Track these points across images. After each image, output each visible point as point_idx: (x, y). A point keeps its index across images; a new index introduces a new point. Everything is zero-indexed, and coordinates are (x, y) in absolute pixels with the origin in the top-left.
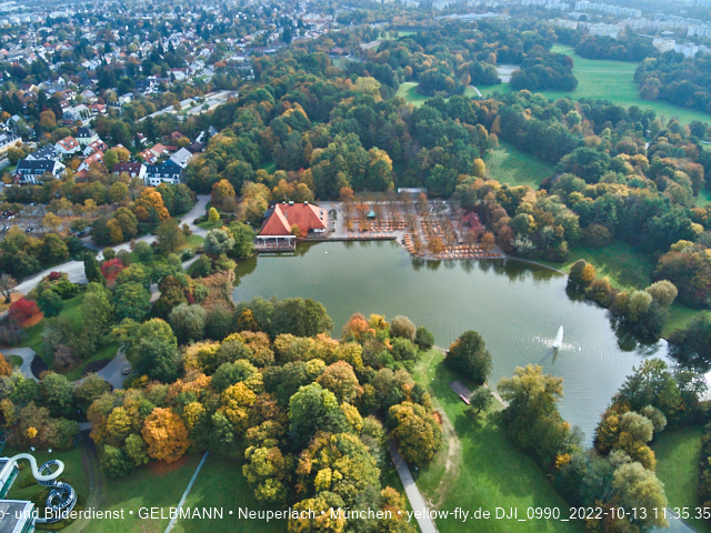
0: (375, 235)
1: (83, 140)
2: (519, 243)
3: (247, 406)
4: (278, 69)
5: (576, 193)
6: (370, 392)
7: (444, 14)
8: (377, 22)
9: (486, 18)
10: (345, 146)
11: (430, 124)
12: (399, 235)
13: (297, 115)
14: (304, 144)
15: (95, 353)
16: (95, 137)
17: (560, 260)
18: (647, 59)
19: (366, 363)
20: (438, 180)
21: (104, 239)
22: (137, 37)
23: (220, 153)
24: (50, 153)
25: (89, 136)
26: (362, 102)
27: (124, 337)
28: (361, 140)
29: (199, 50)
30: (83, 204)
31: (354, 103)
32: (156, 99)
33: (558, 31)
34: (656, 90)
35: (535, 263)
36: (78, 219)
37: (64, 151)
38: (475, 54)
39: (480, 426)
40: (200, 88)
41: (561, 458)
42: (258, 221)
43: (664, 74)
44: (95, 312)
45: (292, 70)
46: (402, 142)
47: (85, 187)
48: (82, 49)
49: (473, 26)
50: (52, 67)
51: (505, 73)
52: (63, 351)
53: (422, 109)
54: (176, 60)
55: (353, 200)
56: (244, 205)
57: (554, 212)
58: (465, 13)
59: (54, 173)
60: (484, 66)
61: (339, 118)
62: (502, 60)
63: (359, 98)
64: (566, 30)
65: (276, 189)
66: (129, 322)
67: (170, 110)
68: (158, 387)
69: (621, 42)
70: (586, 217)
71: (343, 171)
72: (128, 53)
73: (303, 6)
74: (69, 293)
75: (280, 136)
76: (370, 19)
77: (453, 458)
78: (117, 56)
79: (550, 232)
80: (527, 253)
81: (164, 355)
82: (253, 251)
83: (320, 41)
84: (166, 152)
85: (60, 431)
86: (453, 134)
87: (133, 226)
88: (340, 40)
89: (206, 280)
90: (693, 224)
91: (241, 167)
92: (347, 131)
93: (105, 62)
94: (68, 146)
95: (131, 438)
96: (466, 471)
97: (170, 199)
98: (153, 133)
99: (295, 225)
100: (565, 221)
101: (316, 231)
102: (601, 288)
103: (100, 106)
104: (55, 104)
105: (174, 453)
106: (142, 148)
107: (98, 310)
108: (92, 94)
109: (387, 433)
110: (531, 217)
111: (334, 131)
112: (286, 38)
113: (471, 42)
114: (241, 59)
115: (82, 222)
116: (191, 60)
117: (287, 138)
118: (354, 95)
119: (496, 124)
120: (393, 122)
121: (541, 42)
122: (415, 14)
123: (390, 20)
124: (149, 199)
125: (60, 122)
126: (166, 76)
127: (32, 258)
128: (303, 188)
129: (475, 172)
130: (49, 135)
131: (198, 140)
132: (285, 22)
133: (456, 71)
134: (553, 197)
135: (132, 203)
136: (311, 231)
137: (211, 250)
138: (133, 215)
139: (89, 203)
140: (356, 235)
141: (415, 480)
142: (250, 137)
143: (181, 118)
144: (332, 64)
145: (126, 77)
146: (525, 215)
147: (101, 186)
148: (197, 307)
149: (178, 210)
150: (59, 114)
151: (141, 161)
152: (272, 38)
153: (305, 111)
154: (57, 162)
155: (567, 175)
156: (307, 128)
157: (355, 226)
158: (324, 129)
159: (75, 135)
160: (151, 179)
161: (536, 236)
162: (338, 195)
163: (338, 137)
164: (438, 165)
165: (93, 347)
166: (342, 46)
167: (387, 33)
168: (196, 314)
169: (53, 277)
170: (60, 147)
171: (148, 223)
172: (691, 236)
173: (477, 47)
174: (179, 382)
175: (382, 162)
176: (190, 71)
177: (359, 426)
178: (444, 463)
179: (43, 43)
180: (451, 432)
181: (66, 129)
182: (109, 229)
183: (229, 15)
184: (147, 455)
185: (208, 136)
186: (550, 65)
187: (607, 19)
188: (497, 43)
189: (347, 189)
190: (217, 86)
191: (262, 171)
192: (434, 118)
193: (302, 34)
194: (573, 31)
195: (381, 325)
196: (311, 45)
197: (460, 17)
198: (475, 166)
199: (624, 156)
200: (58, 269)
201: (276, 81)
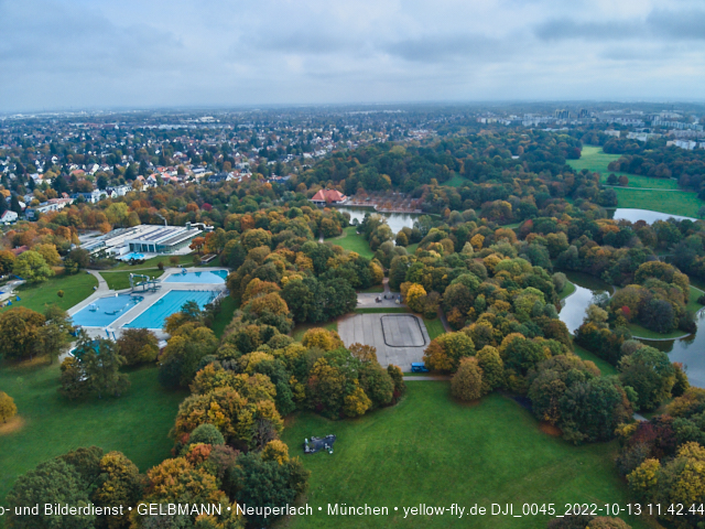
0: (364, 205)
12: (376, 206)
13: (353, 161)
14: (349, 171)
16: (249, 173)
25: (246, 173)
28: (378, 170)
35: (433, 214)
38: (508, 147)
55: (361, 195)
56: (308, 191)
61: (372, 162)
71: (361, 181)
78: (275, 147)
79: (441, 200)
80: (429, 210)
99: (327, 198)
101: (338, 202)
103: (256, 165)
110: (436, 195)
116: (318, 150)
119: (462, 170)
126: (299, 155)
135: (258, 188)
136: (334, 202)
140: (356, 204)
146: (433, 194)
150: (233, 164)
157: (358, 202)
158: (362, 166)
159: (240, 172)
163: (366, 168)
170: (231, 175)
172: (504, 198)
173: (514, 143)
175: (386, 180)
181: (236, 170)
189: (361, 189)
191: (323, 181)
198: (431, 181)
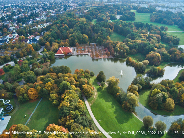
0: (83, 54)
1: (14, 35)
2: (115, 54)
3: (51, 87)
4: (62, 17)
5: (129, 43)
6: (78, 83)
7: (105, 3)
8: (88, 5)
9: (115, 4)
10: (77, 34)
11: (97, 28)
12: (89, 54)
13: (66, 27)
14: (67, 33)
15: (17, 80)
16: (17, 34)
17: (125, 57)
18: (153, 12)
19: (78, 78)
20: (99, 41)
21: (19, 56)
22: (27, 10)
23: (47, 36)
24: (6, 38)
25: (15, 34)
26: (81, 24)
27: (23, 75)
28: (81, 32)
29: (43, 13)
30: (14, 49)
31: (79, 24)
32: (32, 25)
33: (133, 6)
34: (154, 20)
35: (119, 58)
36: (13, 52)
37: (9, 37)
38: (111, 12)
39: (102, 90)
40: (43, 22)
41: (117, 94)
42: (56, 51)
43: (157, 16)
44: (17, 71)
45: (65, 17)
46: (91, 33)
47: (14, 45)
48: (13, 14)
49: (112, 6)
50: (6, 18)
51: (118, 17)
52: (10, 79)
53: (95, 25)
54: (37, 16)
55: (79, 46)
56: (52, 48)
57: (124, 47)
58: (111, 3)
59: (7, 42)
60: (113, 15)
61: (76, 27)
62: (118, 14)
63: (80, 23)
64: (135, 6)
65: (60, 44)
66: (24, 72)
67: (35, 27)
68: (31, 84)
69: (147, 8)
70: (131, 48)
71: (76, 39)
72: (25, 14)
73: (70, 2)
74: (11, 68)
75: (62, 32)
76: (87, 4)
77: (96, 96)
78: (22, 15)
79: (122, 51)
80: (117, 56)
81: (32, 78)
82: (54, 58)
83: (74, 10)
84: (34, 37)
85: (9, 94)
86: (102, 30)
87: (26, 53)
88: (79, 10)
89: (43, 64)
90: (155, 48)
91: (52, 39)
92: (77, 30)
93: (19, 17)
94: (10, 36)
95: (25, 94)
96: (98, 98)
97: (35, 47)
98: (31, 33)
99: (64, 52)
100: (126, 49)
101: (70, 53)
102: (133, 62)
103: (18, 27)
104: (7, 27)
105: (35, 98)
106: (28, 36)
107: (17, 70)
108: (16, 24)
109: (81, 91)
110: (118, 48)
111: (74, 30)
112: (65, 9)
113: (110, 9)
114: (54, 15)
115: (14, 53)
116: (41, 15)
117: (63, 32)
118: (79, 22)
119: (113, 28)
120: (88, 28)
121: (128, 9)
122: (98, 3)
123: (92, 5)
124: (30, 47)
125: (8, 31)
126: (35, 19)
127: (2, 61)
128: (67, 44)
129: (107, 39)
130: (5, 34)
131: (42, 34)
132: (65, 6)
133: (106, 16)
134: (124, 43)
135: (25, 48)
136: (68, 53)
137: (44, 57)
138: (26, 51)
139: (15, 48)
140: (79, 54)
141: (87, 100)
142: (54, 32)
143: (38, 29)
144: (76, 15)
145: (24, 20)
146: (117, 48)
147: (18, 45)
148: (40, 69)
149: (37, 50)
150: (8, 29)
151: (28, 39)
152: (61, 10)
153: (68, 26)
154: (7, 40)
155: (127, 39)
156: (68, 30)
157: (79, 52)
158: (72, 30)
159: (12, 34)
160: (30, 43)
161: (119, 52)
162: (75, 45)
163: (75, 32)
164: (99, 38)
165: (17, 78)
166: (79, 11)
167: (91, 8)
168: (40, 70)
169: (7, 65)
170: (8, 37)
171: (29, 52)
172: (154, 51)
174: (36, 83)
175: (86, 37)
176: (41, 18)
177: (75, 89)
178: (94, 97)
179: (3, 13)
180: (96, 91)
181: (10, 33)
182: (20, 54)
183: (51, 4)
184: (29, 98)
185: (44, 32)
186: (129, 15)
187: (146, 3)
188: (117, 10)
189: (77, 44)
190: (47, 21)
191: (57, 40)
192: (98, 27)
193: (69, 8)
194: (136, 6)
195: (82, 71)
196: (71, 11)
197: (109, 3)
198: (107, 38)
199: (142, 34)
200: (8, 63)
201: (61, 19)
